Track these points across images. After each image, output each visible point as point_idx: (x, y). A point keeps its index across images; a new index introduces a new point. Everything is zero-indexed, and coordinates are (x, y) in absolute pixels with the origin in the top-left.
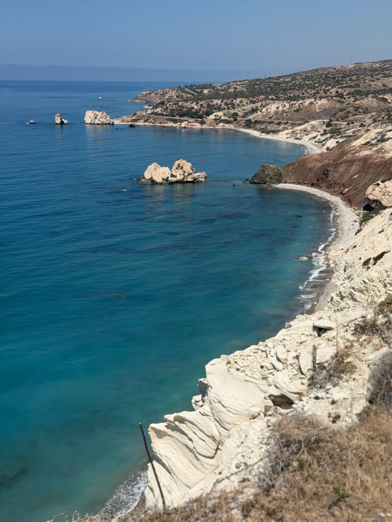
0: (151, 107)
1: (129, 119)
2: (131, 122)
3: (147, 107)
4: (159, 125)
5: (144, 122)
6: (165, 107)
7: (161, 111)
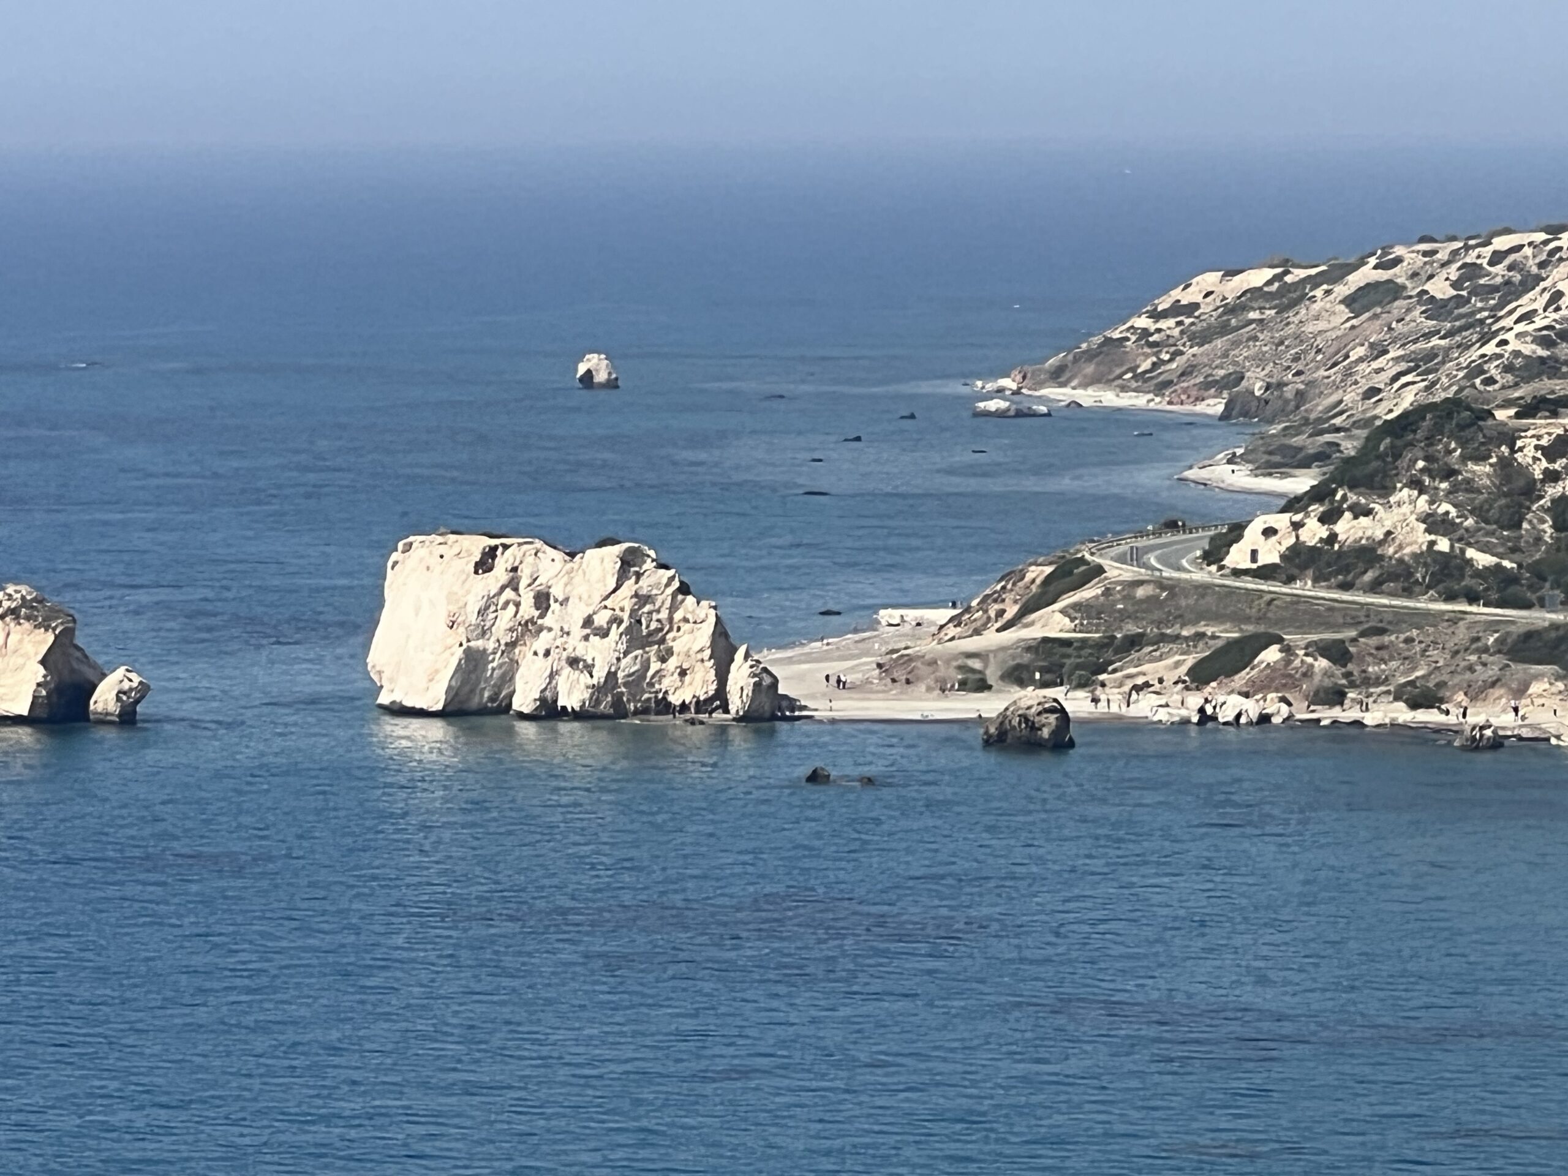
0: (1301, 482)
1: (992, 638)
2: (1018, 676)
3: (1241, 478)
4: (1402, 714)
5: (1199, 677)
6: (1481, 471)
7: (1434, 524)
